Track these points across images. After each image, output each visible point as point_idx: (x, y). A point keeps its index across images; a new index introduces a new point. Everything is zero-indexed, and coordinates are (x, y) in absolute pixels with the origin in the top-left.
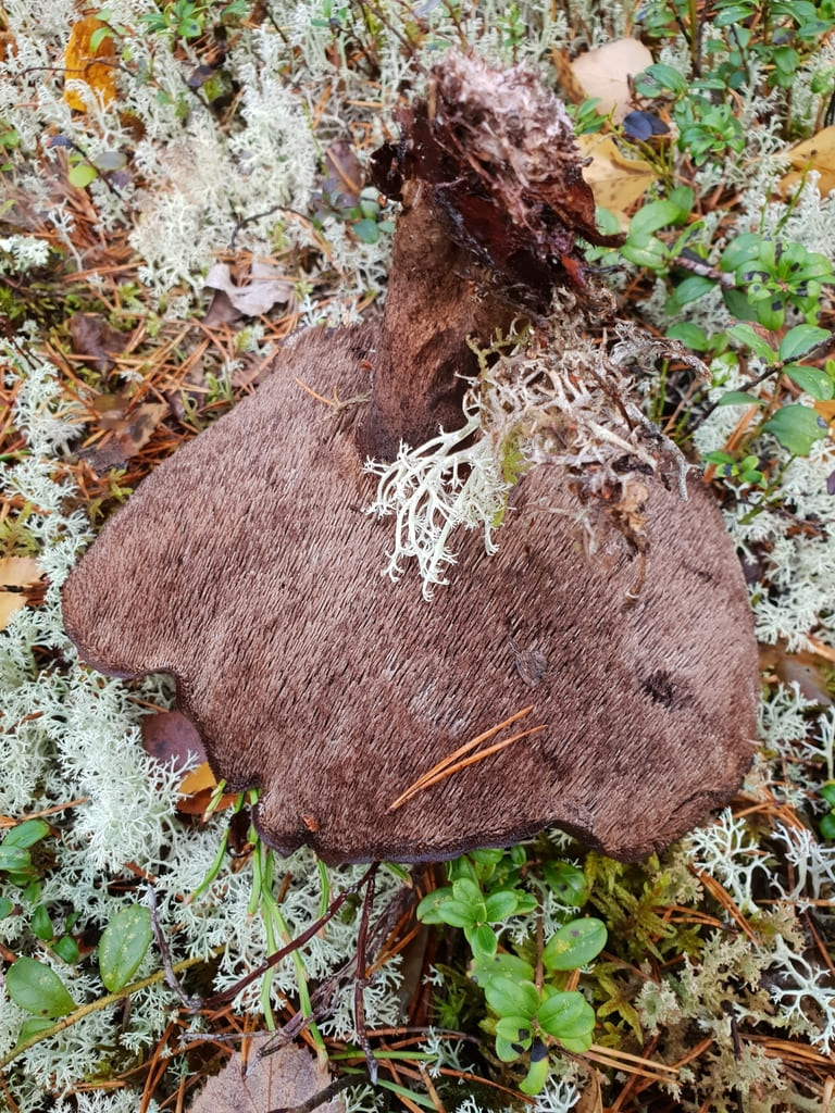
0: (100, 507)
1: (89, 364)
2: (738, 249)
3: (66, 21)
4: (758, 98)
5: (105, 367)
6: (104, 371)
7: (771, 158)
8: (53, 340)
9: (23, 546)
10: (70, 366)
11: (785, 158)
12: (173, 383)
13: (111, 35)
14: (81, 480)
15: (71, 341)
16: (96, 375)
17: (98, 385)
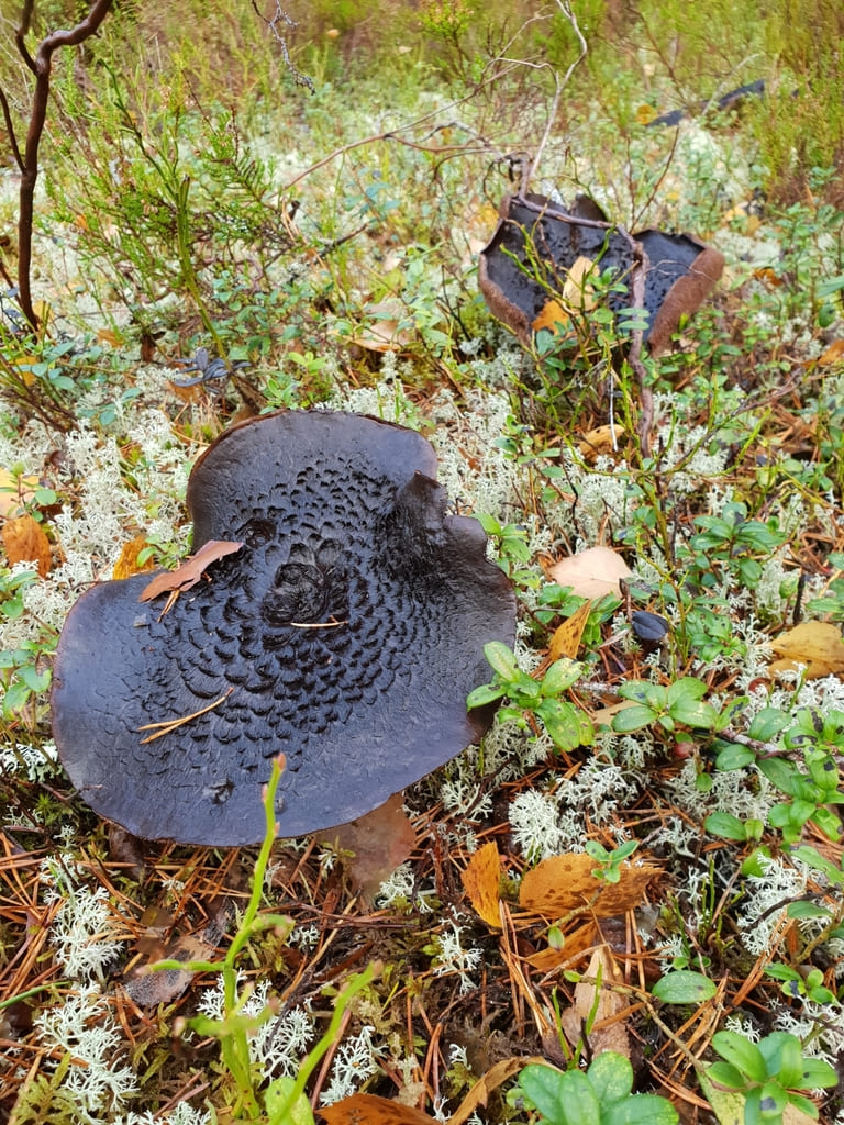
0: (145, 1053)
1: (126, 872)
2: (764, 722)
3: (111, 537)
4: (731, 595)
5: (141, 874)
6: (141, 878)
7: (757, 647)
8: (91, 847)
9: (59, 1111)
10: (107, 874)
11: (768, 647)
12: (213, 888)
13: (157, 552)
14: (123, 1017)
15: (107, 846)
16: (135, 884)
17: (134, 894)
